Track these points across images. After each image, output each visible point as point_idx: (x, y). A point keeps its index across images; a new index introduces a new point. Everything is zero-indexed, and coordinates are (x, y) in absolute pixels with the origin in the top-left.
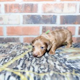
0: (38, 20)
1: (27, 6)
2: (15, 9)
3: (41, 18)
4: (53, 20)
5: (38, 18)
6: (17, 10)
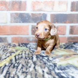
0: (27, 18)
1: (15, 4)
2: (2, 7)
3: (30, 16)
5: (26, 16)
6: (4, 7)
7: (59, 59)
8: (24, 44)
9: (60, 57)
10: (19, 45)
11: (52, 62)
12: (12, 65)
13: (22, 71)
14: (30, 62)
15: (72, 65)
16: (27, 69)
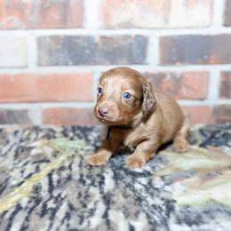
0: (88, 52)
2: (9, 18)
3: (97, 44)
4: (136, 51)
5: (86, 44)
6: (15, 19)
7: (182, 184)
8: (79, 128)
9: (188, 177)
10: (65, 134)
11: (162, 195)
12: (38, 204)
13: (68, 225)
14: (94, 196)
15: (222, 205)
16: (82, 219)
